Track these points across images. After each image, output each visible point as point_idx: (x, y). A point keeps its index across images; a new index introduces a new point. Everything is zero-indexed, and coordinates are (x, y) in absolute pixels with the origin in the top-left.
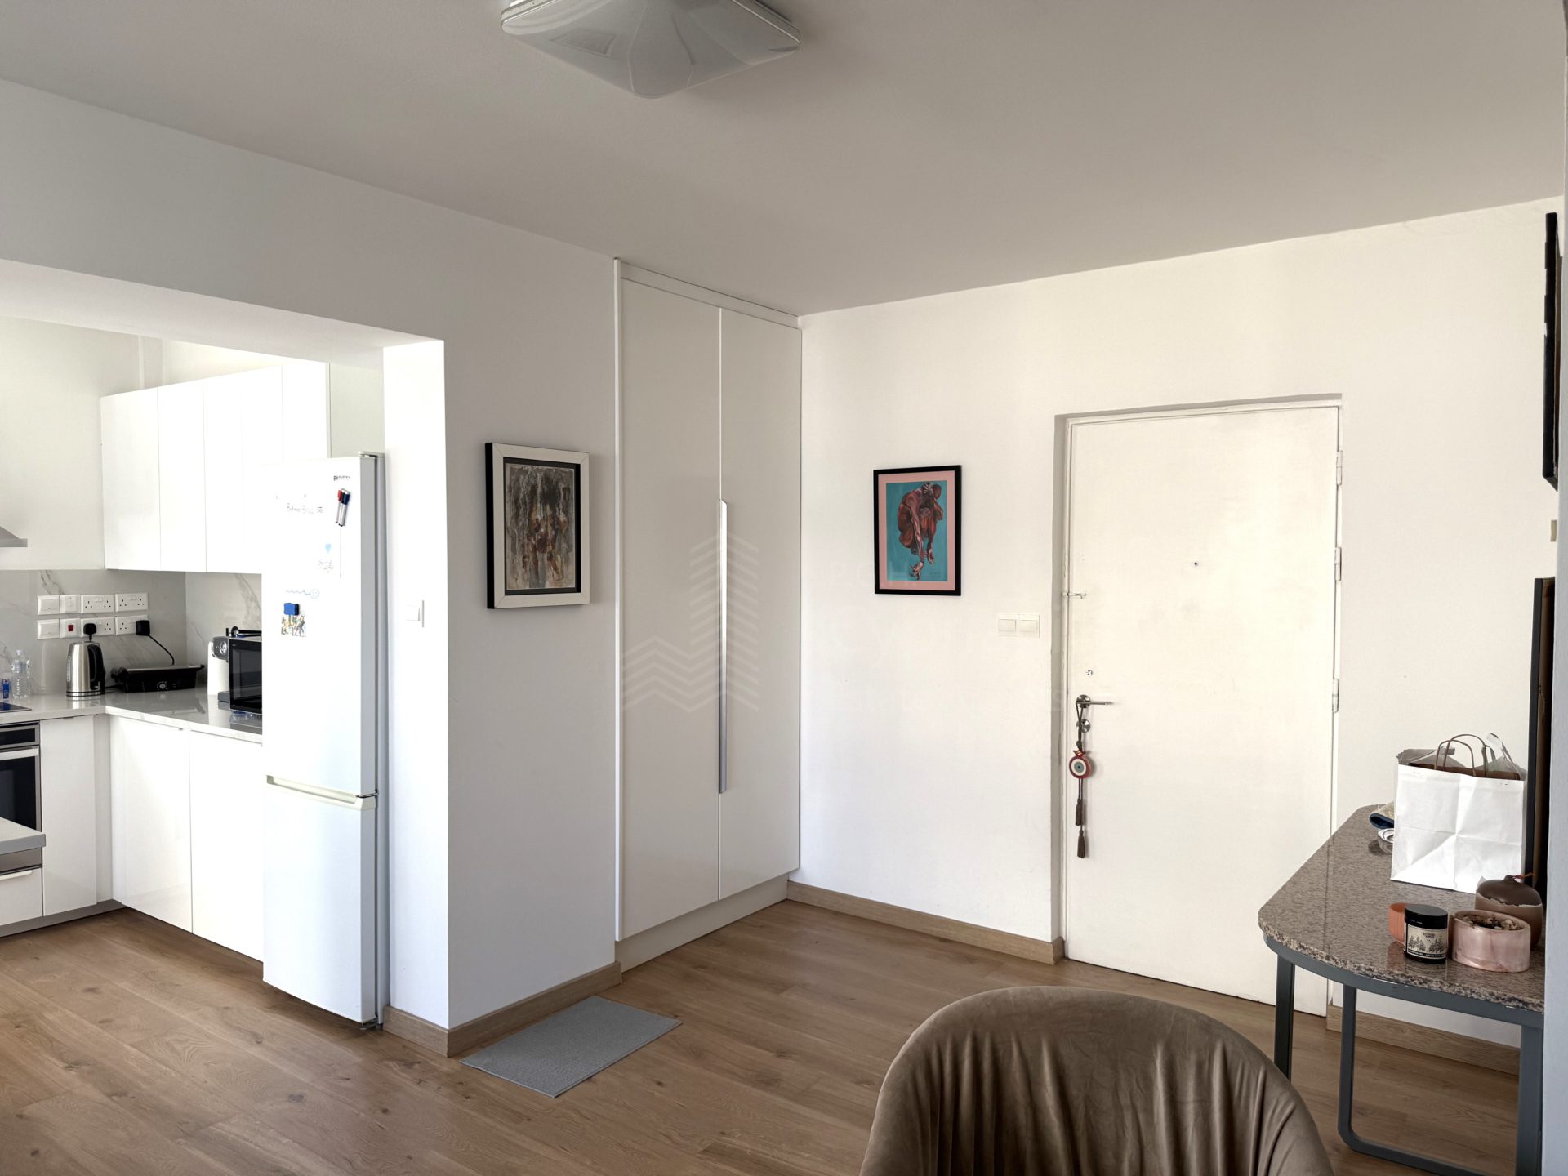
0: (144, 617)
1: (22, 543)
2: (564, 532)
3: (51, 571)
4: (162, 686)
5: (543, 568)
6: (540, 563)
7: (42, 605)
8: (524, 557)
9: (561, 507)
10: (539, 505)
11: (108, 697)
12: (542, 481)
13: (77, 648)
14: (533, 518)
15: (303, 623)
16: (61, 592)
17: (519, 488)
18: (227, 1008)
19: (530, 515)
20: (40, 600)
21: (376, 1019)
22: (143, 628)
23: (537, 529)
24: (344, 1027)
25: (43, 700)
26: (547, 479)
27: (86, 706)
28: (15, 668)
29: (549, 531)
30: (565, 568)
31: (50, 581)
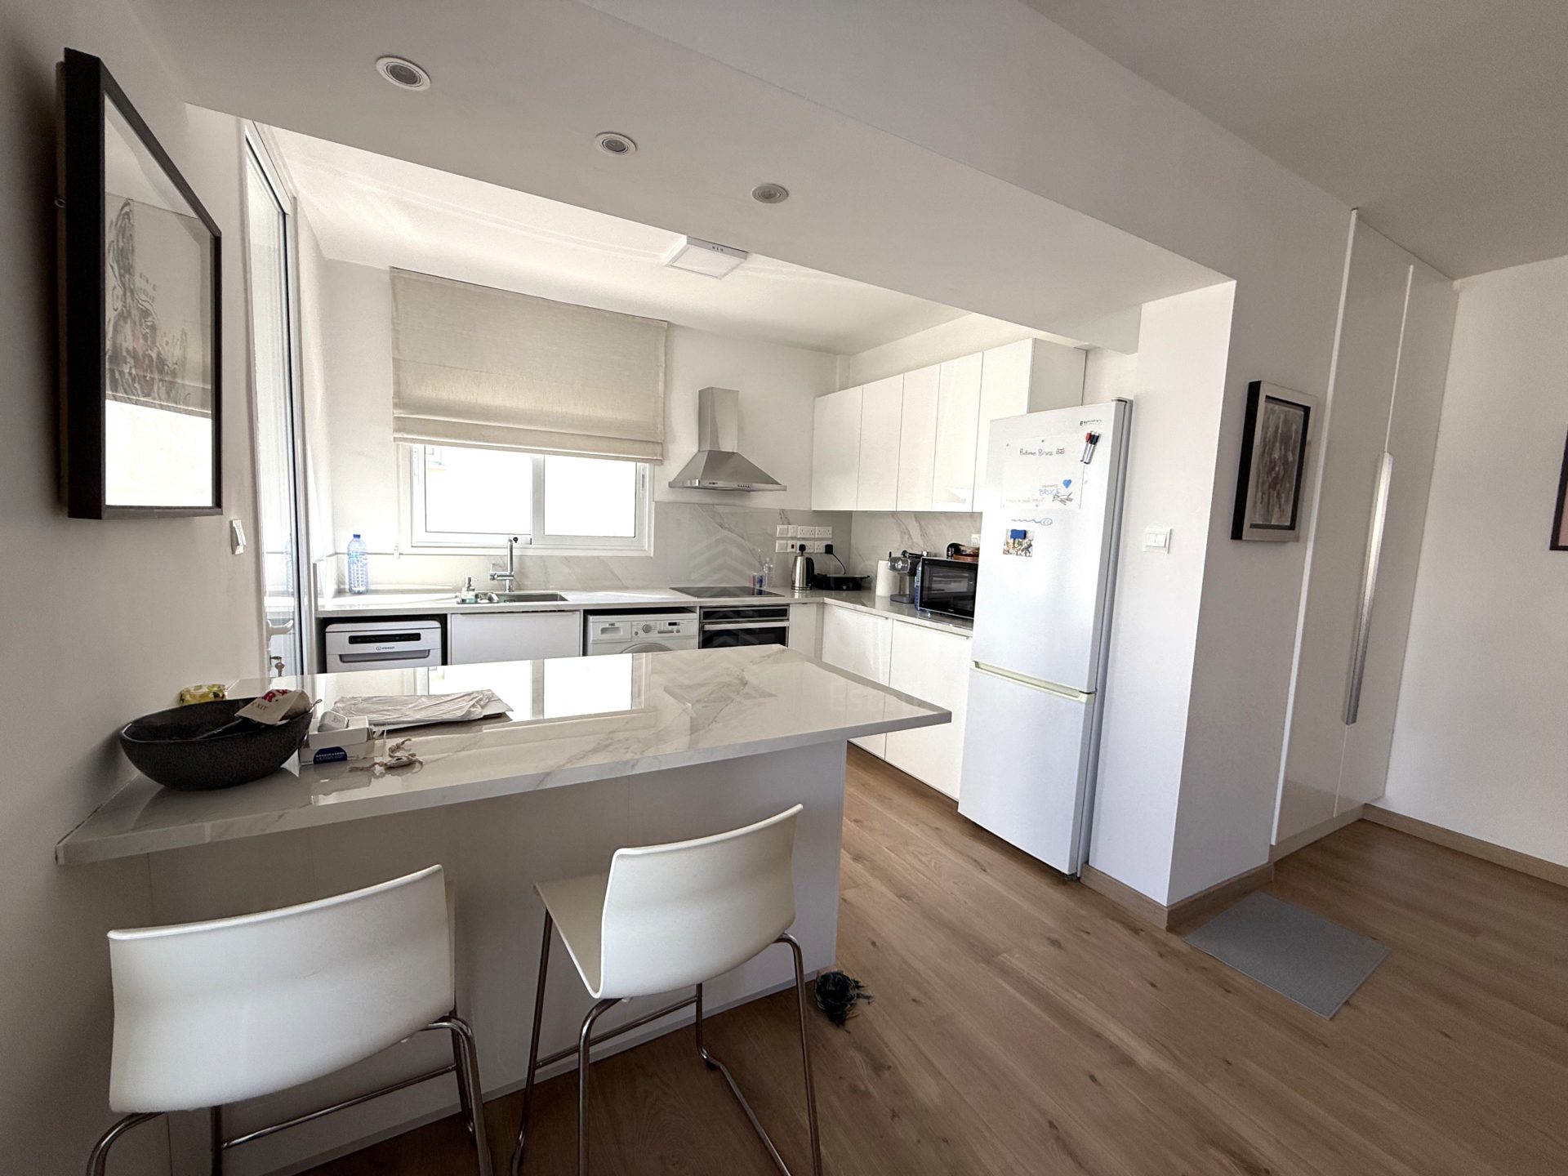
0: (829, 543)
1: (784, 488)
2: (1289, 472)
3: (784, 510)
4: (845, 587)
5: (1273, 506)
6: (1271, 500)
7: (777, 531)
8: (1263, 494)
9: (1291, 448)
10: (1278, 445)
11: (815, 592)
12: (1283, 420)
13: (798, 559)
15: (1030, 546)
16: (788, 524)
17: (1268, 428)
19: (1271, 454)
20: (779, 527)
21: (1076, 873)
22: (829, 549)
23: (1273, 469)
25: (785, 591)
26: (1286, 419)
28: (766, 570)
29: (1280, 471)
30: (1285, 507)
31: (785, 516)
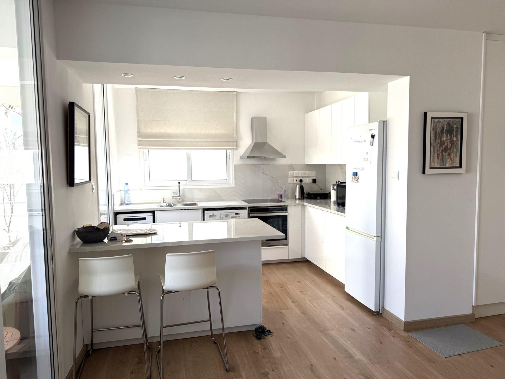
0: (315, 178)
1: (285, 157)
2: (455, 145)
3: (292, 165)
4: (319, 198)
5: (446, 159)
6: (444, 157)
7: (290, 174)
8: (438, 155)
9: (454, 135)
10: (445, 134)
11: (305, 200)
12: (446, 125)
13: (298, 186)
14: (442, 139)
15: (358, 179)
16: (294, 171)
17: (437, 129)
18: (334, 296)
19: (441, 138)
20: (289, 172)
21: (379, 311)
22: (314, 181)
23: (444, 144)
24: (369, 312)
25: (289, 200)
26: (449, 124)
27: (300, 202)
28: (283, 191)
29: (449, 145)
30: (455, 159)
31: (292, 167)
